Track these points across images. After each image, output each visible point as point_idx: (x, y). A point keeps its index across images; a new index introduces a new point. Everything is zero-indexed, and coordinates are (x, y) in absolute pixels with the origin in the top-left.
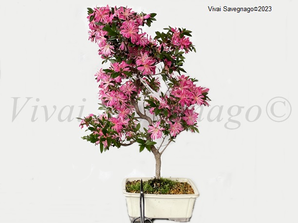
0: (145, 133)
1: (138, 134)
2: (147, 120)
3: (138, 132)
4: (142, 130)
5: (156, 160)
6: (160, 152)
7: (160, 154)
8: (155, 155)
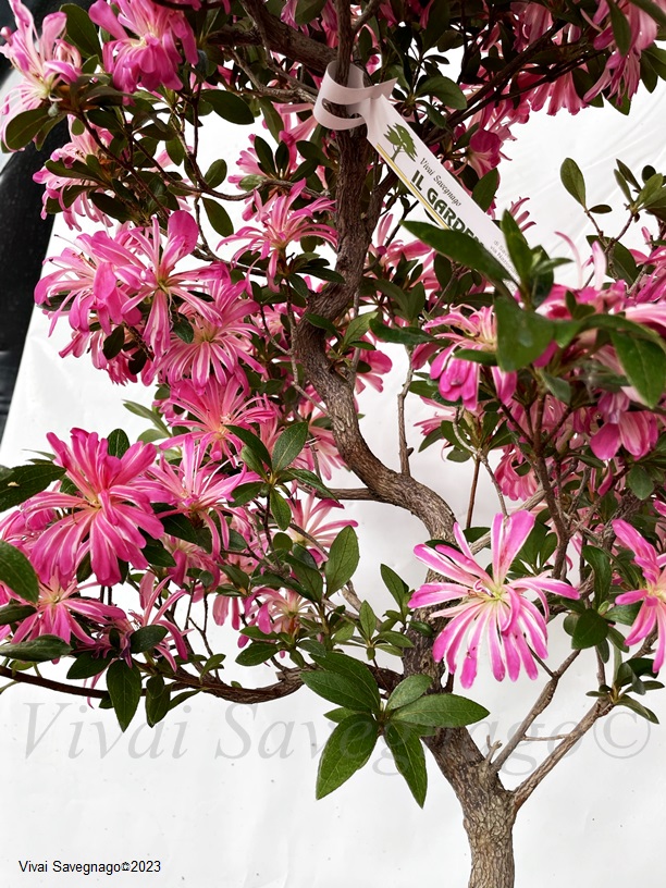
0: (393, 617)
1: (339, 619)
2: (418, 513)
3: (337, 599)
4: (367, 586)
5: (479, 852)
6: (510, 779)
7: (513, 802)
8: (470, 804)
